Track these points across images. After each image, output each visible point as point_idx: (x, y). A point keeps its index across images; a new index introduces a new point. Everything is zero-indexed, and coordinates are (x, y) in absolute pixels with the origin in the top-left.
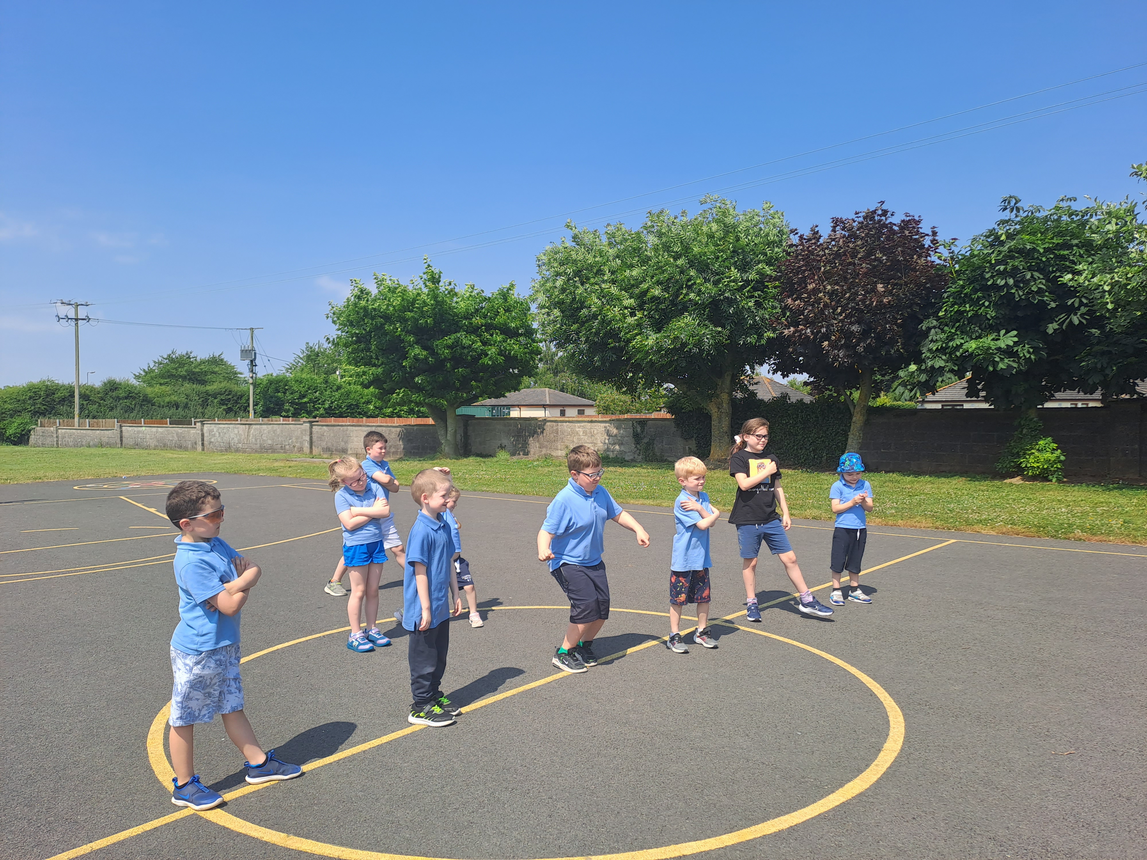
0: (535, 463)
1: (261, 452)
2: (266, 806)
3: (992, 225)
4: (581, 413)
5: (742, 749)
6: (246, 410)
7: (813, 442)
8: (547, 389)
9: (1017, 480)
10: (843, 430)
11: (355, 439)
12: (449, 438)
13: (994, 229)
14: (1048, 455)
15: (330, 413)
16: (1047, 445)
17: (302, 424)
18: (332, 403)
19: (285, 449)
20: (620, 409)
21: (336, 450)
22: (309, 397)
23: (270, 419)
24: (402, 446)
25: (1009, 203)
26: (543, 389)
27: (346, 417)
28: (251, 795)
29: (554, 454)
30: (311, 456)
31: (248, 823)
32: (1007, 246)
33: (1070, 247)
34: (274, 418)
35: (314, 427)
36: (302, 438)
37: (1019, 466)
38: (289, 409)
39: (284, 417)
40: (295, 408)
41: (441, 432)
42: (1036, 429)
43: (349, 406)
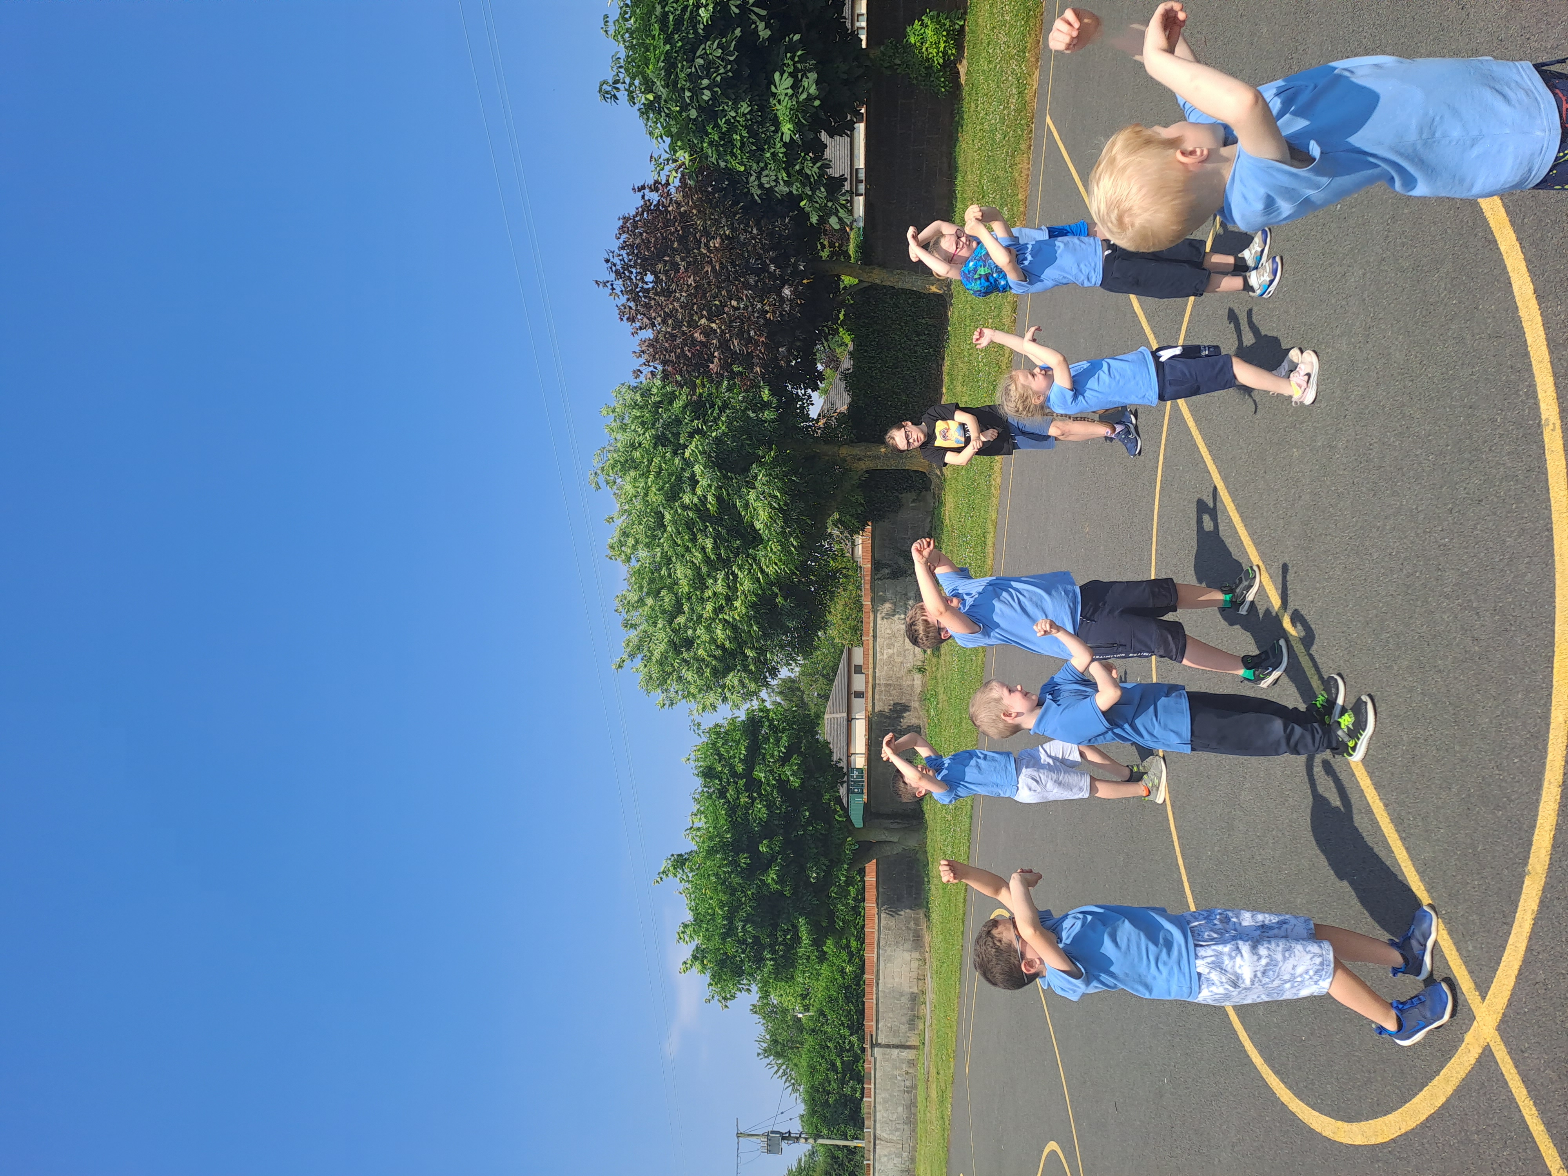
0: (932, 713)
1: (915, 1123)
2: (1481, 923)
3: (634, 112)
4: (859, 670)
5: (1364, 274)
6: (852, 1151)
7: (906, 336)
8: (826, 716)
9: (962, 69)
10: (891, 298)
11: (897, 980)
12: (895, 839)
13: (639, 110)
14: (929, 32)
15: (857, 1026)
16: (917, 33)
17: (875, 1059)
18: (842, 1024)
19: (911, 1087)
20: (855, 611)
21: (912, 1010)
22: (834, 1057)
23: (865, 1116)
24: (908, 911)
25: (607, 92)
26: (826, 722)
27: (863, 1003)
28: (1464, 953)
29: (919, 690)
30: (922, 1047)
31: (1510, 941)
32: (662, 89)
33: (665, 15)
34: (865, 1111)
35: (879, 1041)
36: (895, 1060)
37: (943, 66)
38: (852, 1087)
39: (863, 1094)
40: (851, 1079)
41: (888, 851)
42: (896, 46)
43: (848, 999)
